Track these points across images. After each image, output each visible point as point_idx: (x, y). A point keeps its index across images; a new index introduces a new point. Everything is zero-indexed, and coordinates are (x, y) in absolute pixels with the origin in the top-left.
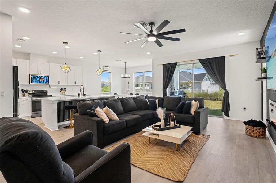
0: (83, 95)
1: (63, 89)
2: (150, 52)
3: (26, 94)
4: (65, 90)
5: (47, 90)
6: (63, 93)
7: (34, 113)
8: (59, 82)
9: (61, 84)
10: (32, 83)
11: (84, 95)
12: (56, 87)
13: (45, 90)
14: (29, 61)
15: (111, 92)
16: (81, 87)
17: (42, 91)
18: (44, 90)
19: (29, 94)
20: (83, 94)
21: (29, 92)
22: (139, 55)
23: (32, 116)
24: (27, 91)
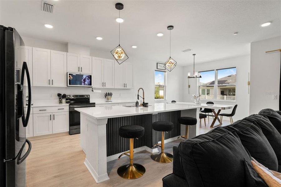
0: (143, 104)
1: (109, 93)
2: (271, 22)
3: (64, 100)
4: (110, 94)
5: (89, 95)
6: (108, 99)
7: (72, 127)
8: (104, 84)
9: (106, 87)
10: (70, 84)
11: (145, 105)
12: (100, 91)
13: (87, 95)
14: (66, 53)
15: (166, 99)
16: (139, 91)
17: (83, 96)
18: (85, 95)
19: (67, 99)
20: (144, 102)
21: (67, 98)
22: (237, 33)
23: (69, 132)
24: (64, 96)
